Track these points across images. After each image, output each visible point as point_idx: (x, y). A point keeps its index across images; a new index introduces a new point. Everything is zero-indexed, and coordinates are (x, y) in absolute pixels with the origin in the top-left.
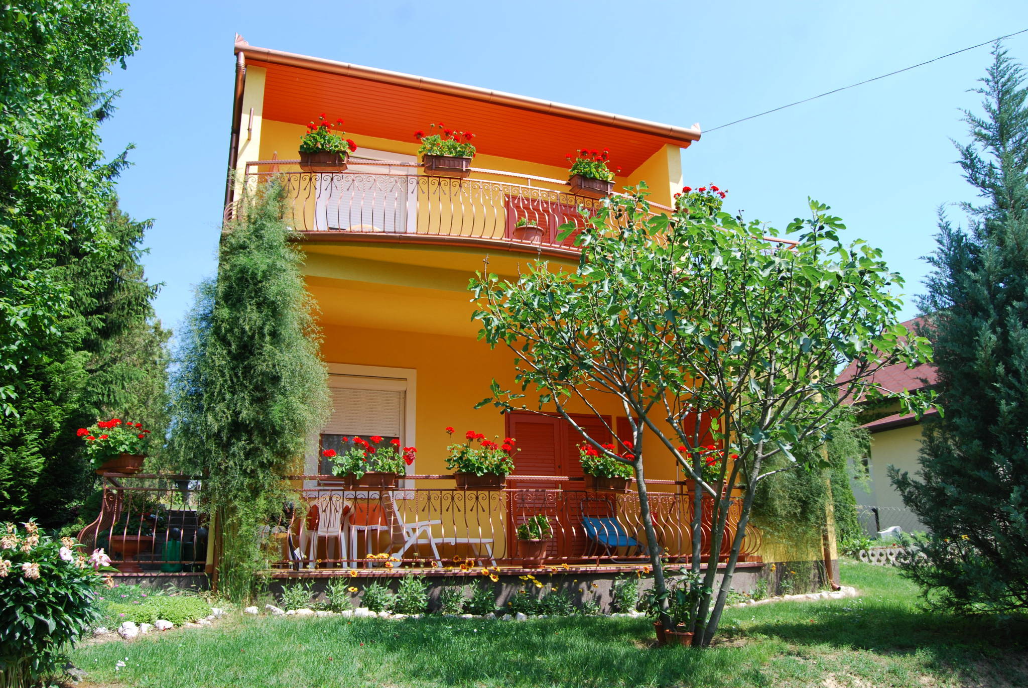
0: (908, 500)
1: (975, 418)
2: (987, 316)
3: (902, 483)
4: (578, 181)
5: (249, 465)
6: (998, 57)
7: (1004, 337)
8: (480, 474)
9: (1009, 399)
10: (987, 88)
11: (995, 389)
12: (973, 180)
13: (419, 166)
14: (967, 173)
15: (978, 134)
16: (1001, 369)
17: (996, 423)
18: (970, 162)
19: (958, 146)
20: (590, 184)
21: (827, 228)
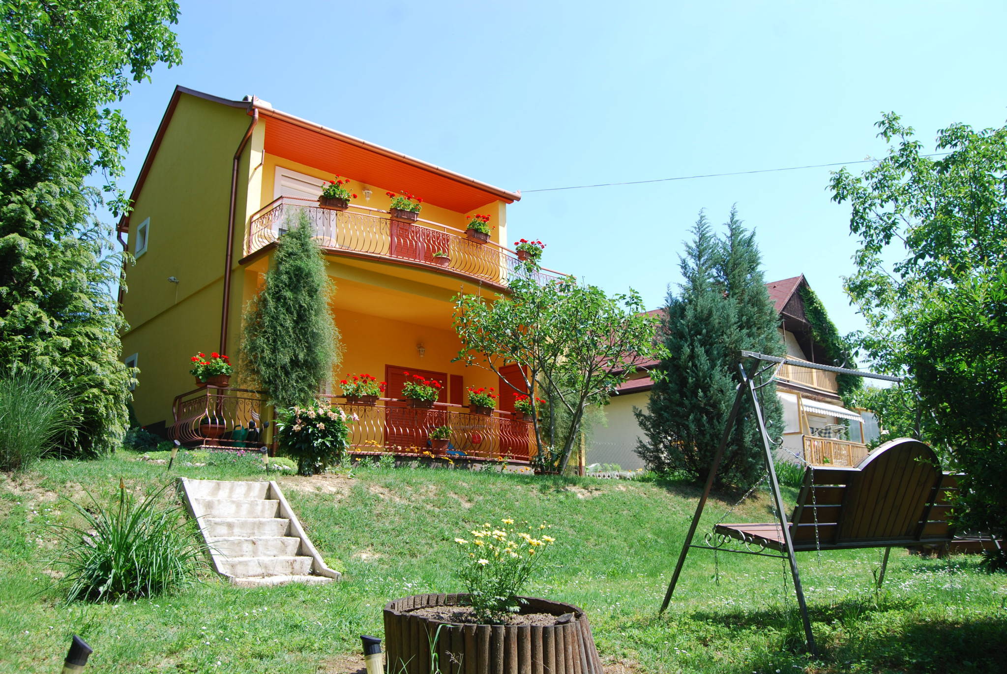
0: (641, 424)
1: (677, 384)
2: (686, 341)
3: (639, 415)
4: (473, 233)
5: (302, 385)
6: (702, 217)
7: (692, 350)
8: (423, 400)
9: (693, 377)
10: (695, 232)
11: (688, 373)
12: (685, 274)
13: (388, 213)
14: (682, 271)
15: (689, 253)
16: (690, 364)
17: (686, 387)
18: (684, 266)
19: (680, 257)
20: (479, 235)
21: (635, 300)
